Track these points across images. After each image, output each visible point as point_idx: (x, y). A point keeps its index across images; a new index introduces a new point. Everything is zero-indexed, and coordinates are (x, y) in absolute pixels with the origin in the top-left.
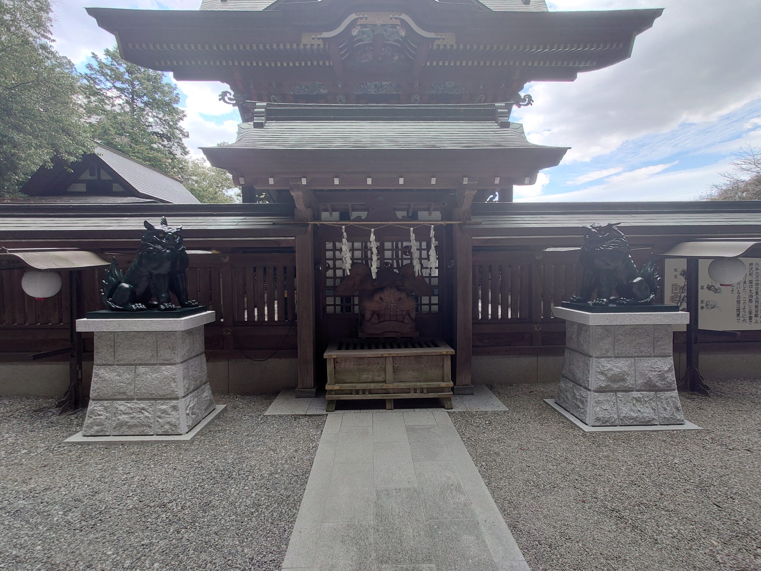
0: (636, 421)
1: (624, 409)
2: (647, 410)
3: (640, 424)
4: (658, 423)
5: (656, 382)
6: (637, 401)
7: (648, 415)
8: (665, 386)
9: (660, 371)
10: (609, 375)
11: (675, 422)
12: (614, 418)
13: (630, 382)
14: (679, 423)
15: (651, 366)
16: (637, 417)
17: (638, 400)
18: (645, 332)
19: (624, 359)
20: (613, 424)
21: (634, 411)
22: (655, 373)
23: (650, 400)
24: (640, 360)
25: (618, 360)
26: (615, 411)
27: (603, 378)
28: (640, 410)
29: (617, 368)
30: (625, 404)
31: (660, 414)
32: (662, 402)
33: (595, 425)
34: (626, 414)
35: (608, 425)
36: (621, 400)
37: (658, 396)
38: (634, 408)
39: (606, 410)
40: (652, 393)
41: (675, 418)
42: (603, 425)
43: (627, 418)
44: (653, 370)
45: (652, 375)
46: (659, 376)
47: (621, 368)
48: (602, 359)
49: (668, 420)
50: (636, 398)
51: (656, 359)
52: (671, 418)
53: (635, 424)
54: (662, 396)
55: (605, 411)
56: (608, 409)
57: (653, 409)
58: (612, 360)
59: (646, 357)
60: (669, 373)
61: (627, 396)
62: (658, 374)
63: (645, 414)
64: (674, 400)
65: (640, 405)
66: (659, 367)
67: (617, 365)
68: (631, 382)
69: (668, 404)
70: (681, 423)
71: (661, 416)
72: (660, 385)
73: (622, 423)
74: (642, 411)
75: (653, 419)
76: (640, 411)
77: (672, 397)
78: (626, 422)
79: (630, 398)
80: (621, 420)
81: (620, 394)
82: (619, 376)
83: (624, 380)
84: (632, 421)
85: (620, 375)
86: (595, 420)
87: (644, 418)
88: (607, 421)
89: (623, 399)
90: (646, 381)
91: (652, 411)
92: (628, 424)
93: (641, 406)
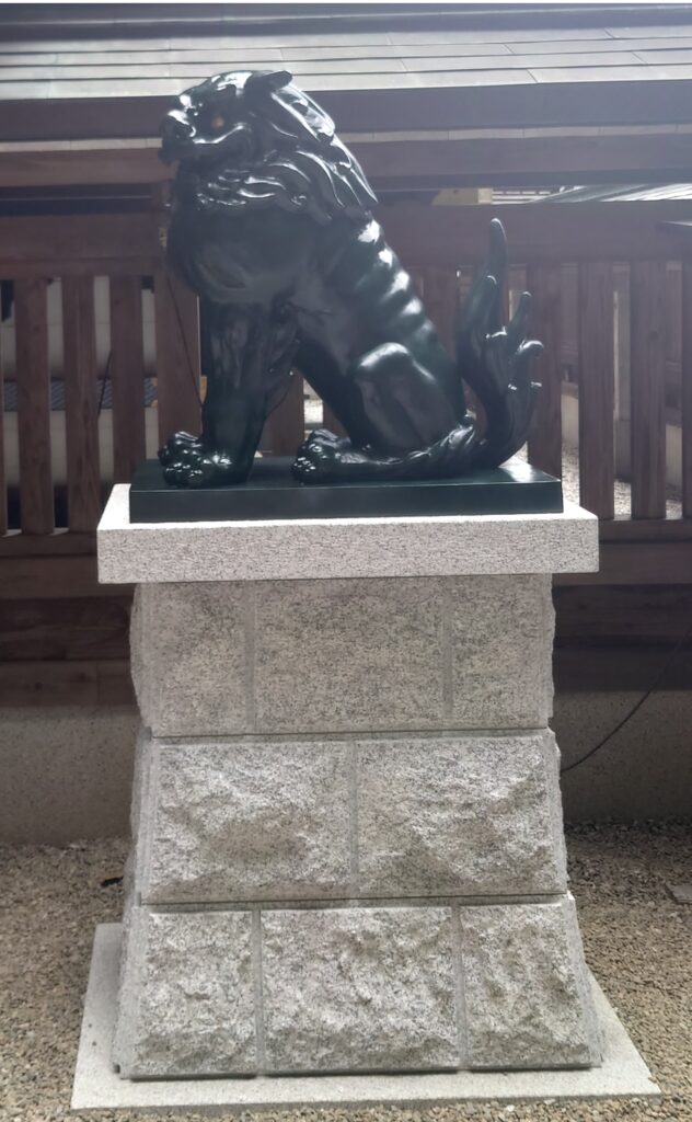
0: (350, 1052)
1: (289, 990)
2: (405, 1000)
3: (366, 1066)
4: (456, 1063)
5: (453, 857)
6: (358, 950)
7: (409, 1022)
8: (497, 878)
9: (468, 806)
10: (212, 826)
11: (544, 1055)
12: (234, 1036)
13: (322, 858)
14: (561, 1060)
15: (424, 778)
16: (349, 1032)
17: (364, 947)
18: (400, 612)
19: (301, 747)
20: (233, 1068)
21: (340, 1004)
22: (444, 816)
23: (427, 945)
24: (382, 748)
25: (268, 749)
26: (247, 1001)
27: (187, 841)
28: (367, 995)
29: (255, 789)
30: (297, 967)
31: (470, 1018)
32: (483, 958)
33: (143, 1070)
34: (296, 1016)
35: (208, 1070)
36: (279, 950)
37: (468, 926)
38: (339, 987)
39: (200, 997)
40: (438, 913)
41: (540, 1035)
42: (183, 1072)
43: (300, 1036)
44: (434, 798)
45: (428, 823)
46: (465, 827)
47: (274, 791)
48: (189, 748)
49: (507, 1044)
50: (351, 940)
51: (459, 746)
52: (519, 1036)
53: (344, 1064)
54: (484, 928)
55: (196, 1004)
56: (209, 991)
57: (436, 993)
58: (240, 751)
59: (409, 732)
60: (518, 813)
61: (309, 927)
62: (457, 821)
63: (392, 1019)
64: (542, 944)
65: (374, 972)
66: (464, 783)
67: (258, 774)
68: (331, 860)
69: (512, 967)
70: (571, 1060)
71: (476, 1025)
72: (470, 873)
73: (275, 1063)
74: (377, 1000)
75: (432, 1043)
76: (366, 1002)
77: (532, 931)
78: (297, 1057)
79: (327, 938)
80: (273, 1046)
81: (274, 921)
82: (263, 831)
83: (293, 850)
84: (324, 1052)
85: (269, 825)
86: (142, 1050)
87: (386, 1036)
88: (201, 1055)
89: (289, 944)
90: (401, 853)
91: (431, 1003)
92: (309, 1066)
93: (381, 978)
